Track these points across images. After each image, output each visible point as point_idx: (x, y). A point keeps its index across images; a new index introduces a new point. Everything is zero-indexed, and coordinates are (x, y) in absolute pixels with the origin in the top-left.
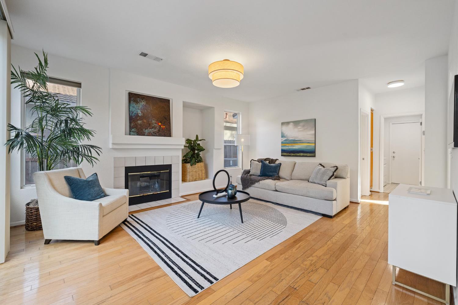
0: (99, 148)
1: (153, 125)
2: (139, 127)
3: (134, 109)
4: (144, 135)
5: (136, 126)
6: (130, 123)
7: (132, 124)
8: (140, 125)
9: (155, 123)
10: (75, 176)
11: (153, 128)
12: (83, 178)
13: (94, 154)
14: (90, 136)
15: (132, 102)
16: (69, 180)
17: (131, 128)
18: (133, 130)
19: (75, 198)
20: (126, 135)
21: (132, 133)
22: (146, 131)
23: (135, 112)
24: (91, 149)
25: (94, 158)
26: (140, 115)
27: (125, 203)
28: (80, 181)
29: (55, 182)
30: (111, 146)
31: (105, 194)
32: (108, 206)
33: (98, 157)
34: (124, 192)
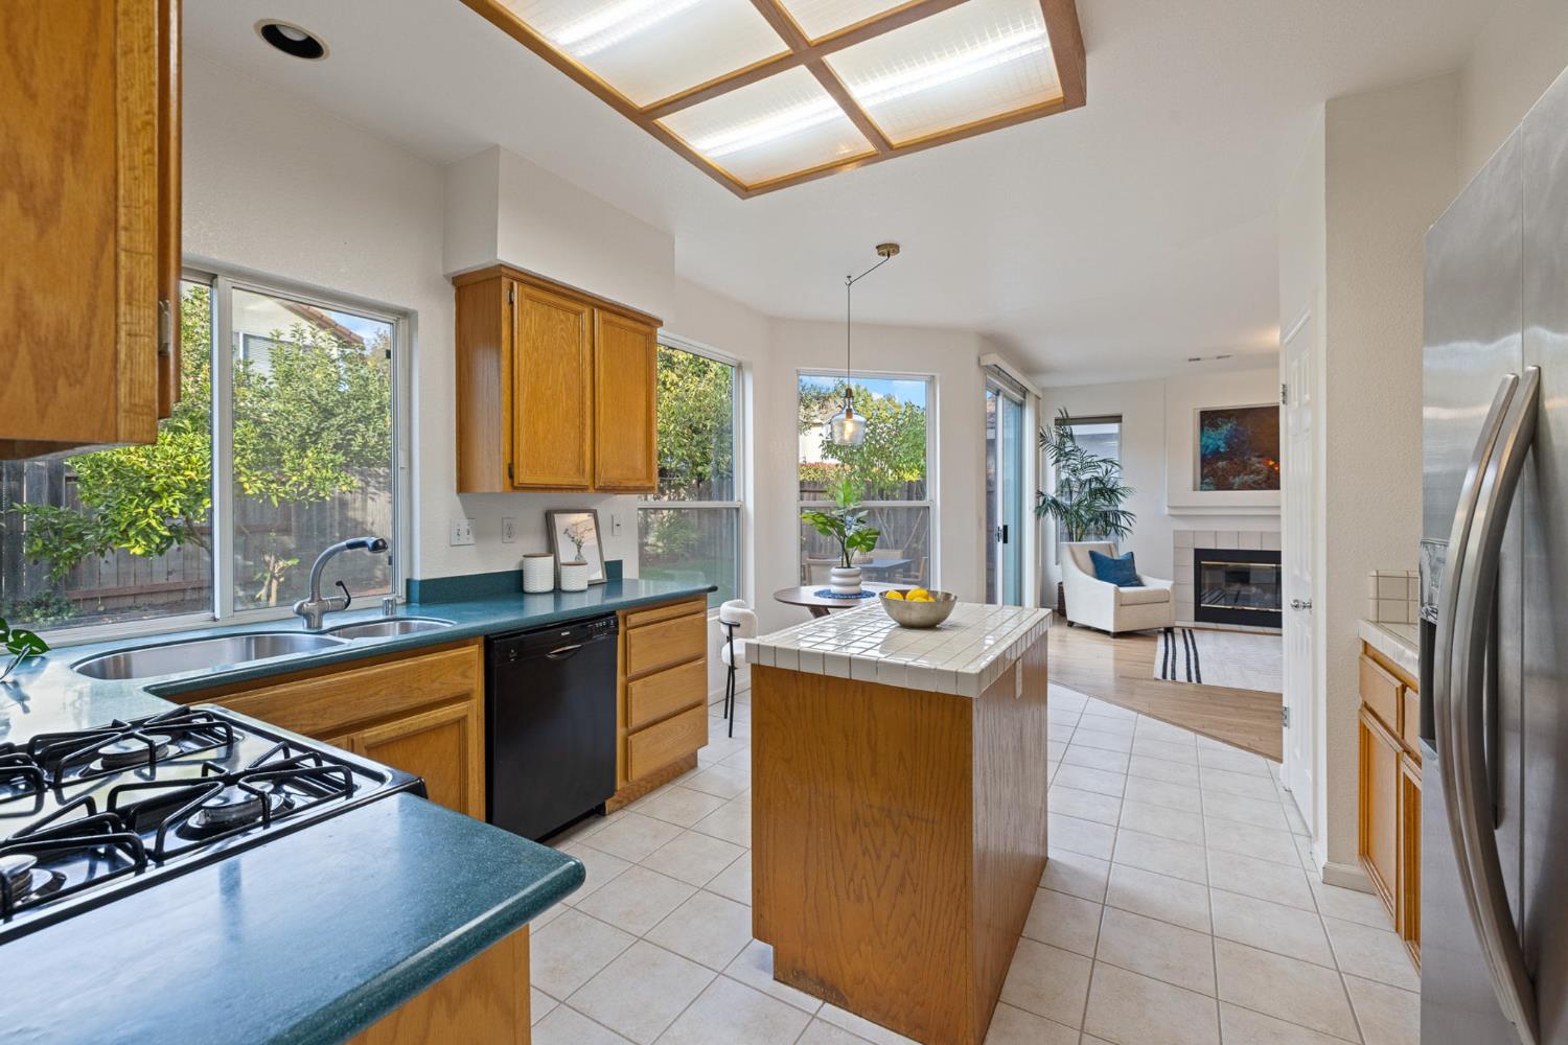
0: (1131, 514)
1: (1253, 468)
2: (1220, 473)
3: (1210, 441)
4: (1231, 489)
5: (1213, 473)
6: (1202, 468)
7: (1205, 471)
8: (1223, 469)
9: (1259, 463)
10: (1105, 553)
11: (1252, 473)
12: (1116, 558)
13: (1124, 523)
15: (1206, 428)
16: (1093, 555)
17: (1203, 477)
18: (1207, 480)
19: (1100, 579)
20: (1195, 490)
21: (1205, 486)
22: (1237, 479)
23: (1211, 447)
24: (1120, 515)
25: (1125, 528)
26: (1222, 450)
27: (1167, 602)
28: (1106, 558)
29: (1078, 556)
30: (1166, 511)
31: (1140, 584)
32: (1129, 593)
33: (1128, 527)
34: (1167, 585)
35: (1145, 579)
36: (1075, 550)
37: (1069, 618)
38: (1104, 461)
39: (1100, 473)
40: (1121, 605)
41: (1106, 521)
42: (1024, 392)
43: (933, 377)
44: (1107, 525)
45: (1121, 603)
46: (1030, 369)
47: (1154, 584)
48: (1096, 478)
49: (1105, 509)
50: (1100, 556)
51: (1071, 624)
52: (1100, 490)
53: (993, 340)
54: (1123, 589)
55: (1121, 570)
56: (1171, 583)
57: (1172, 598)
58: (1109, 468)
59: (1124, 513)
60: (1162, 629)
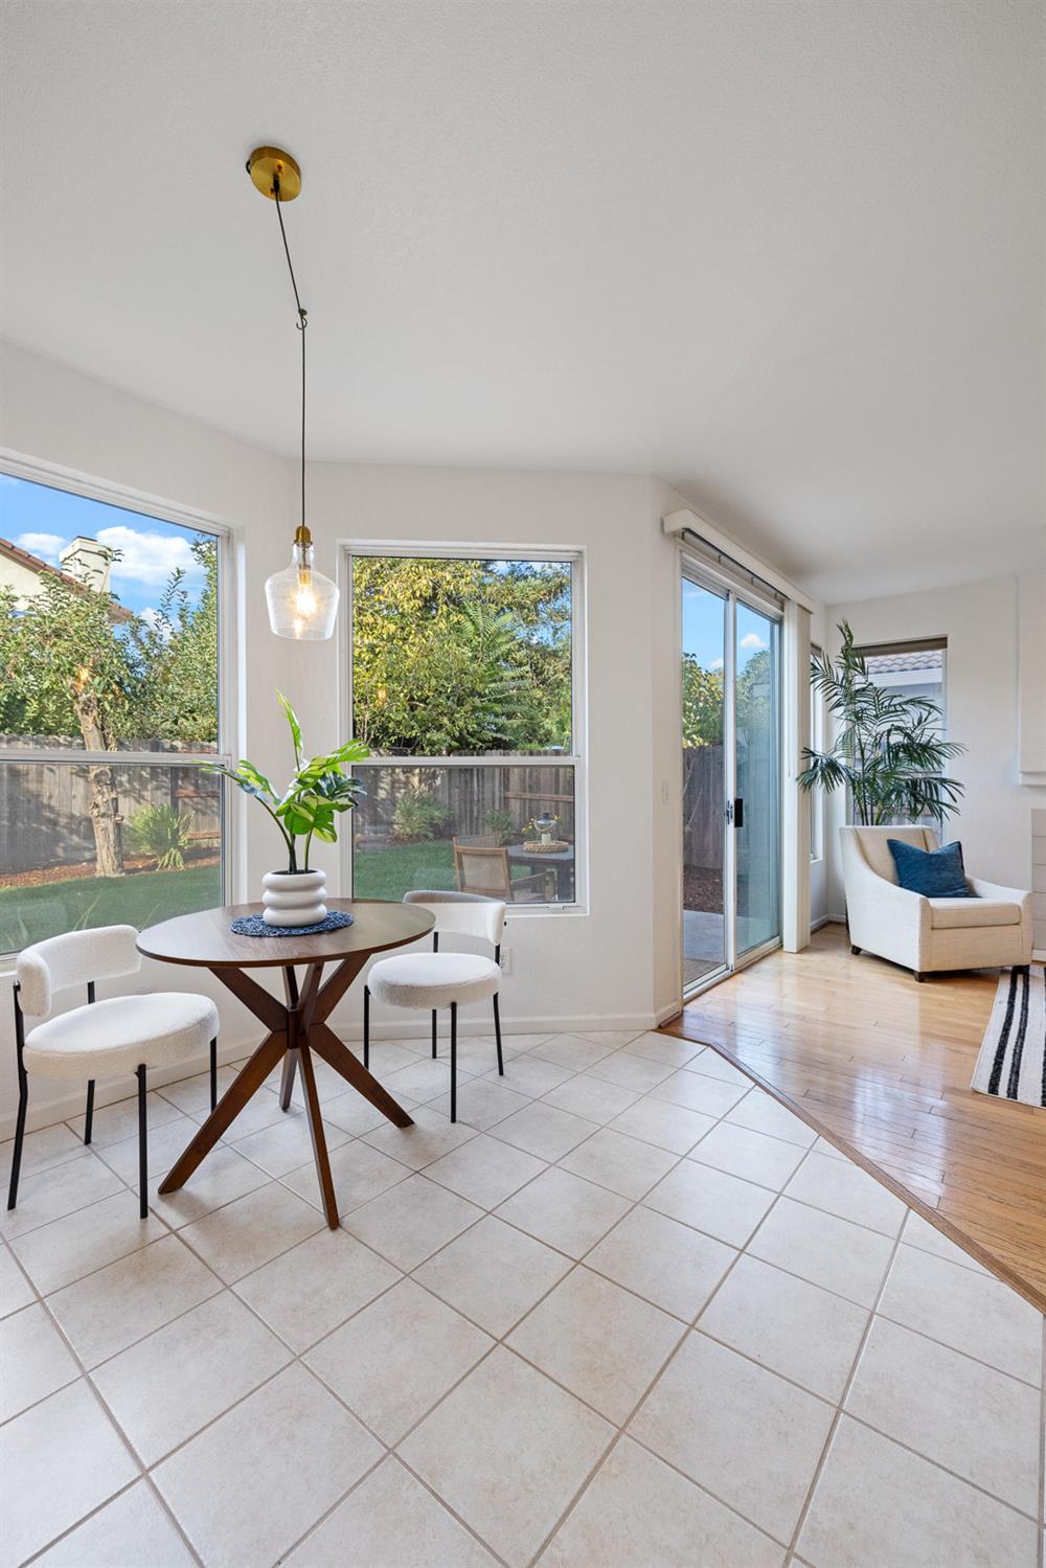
0: (957, 784)
10: (916, 844)
12: (933, 850)
13: (945, 797)
14: (943, 759)
16: (894, 846)
19: (901, 886)
24: (939, 786)
25: (946, 805)
27: (1017, 924)
28: (914, 852)
29: (870, 848)
30: (1020, 779)
31: (969, 892)
32: (948, 910)
33: (952, 803)
34: (1015, 896)
35: (980, 885)
36: (865, 838)
37: (854, 942)
38: (911, 702)
39: (908, 721)
40: (933, 928)
41: (913, 795)
42: (782, 600)
43: (580, 552)
44: (917, 801)
45: (931, 926)
46: (794, 569)
47: (995, 895)
48: (898, 728)
49: (916, 776)
50: (906, 848)
51: (857, 951)
52: (906, 748)
53: (690, 491)
54: (935, 902)
55: (939, 870)
56: (1024, 893)
57: (1026, 917)
58: (925, 714)
59: (943, 781)
60: (1011, 968)
